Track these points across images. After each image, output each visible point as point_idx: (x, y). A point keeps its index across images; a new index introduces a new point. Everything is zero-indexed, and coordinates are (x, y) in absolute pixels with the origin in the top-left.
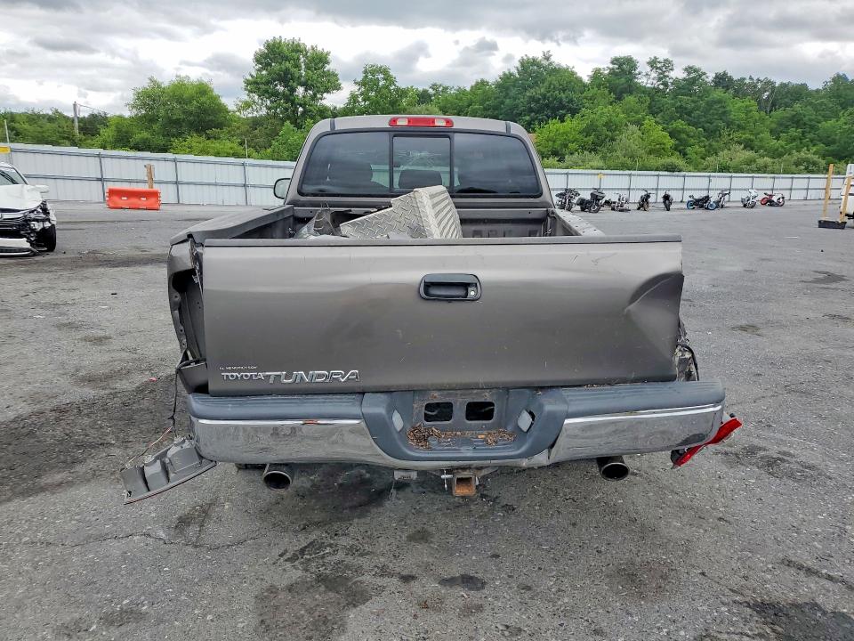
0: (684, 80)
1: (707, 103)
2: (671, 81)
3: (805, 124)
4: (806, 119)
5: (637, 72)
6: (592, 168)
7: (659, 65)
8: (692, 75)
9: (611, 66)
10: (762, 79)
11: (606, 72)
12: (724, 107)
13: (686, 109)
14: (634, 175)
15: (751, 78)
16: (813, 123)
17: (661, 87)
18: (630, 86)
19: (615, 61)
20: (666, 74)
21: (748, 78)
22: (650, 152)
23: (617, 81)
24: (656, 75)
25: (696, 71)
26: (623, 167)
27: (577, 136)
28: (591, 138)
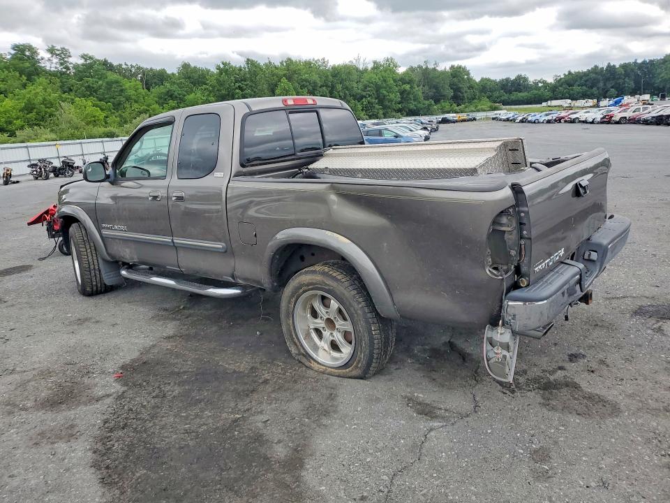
0: (83, 65)
1: (107, 83)
2: (72, 65)
3: (176, 97)
4: (176, 93)
5: (39, 57)
6: (47, 140)
7: (58, 52)
8: (88, 62)
9: (13, 52)
10: (134, 65)
11: (9, 57)
12: (121, 86)
13: (93, 88)
14: (84, 143)
15: (126, 64)
16: (181, 96)
17: (64, 70)
18: (36, 69)
19: (16, 47)
20: (66, 59)
21: (123, 64)
22: (88, 124)
23: (22, 65)
24: (57, 60)
25: (90, 58)
26: (72, 137)
27: (19, 114)
28: (32, 115)
